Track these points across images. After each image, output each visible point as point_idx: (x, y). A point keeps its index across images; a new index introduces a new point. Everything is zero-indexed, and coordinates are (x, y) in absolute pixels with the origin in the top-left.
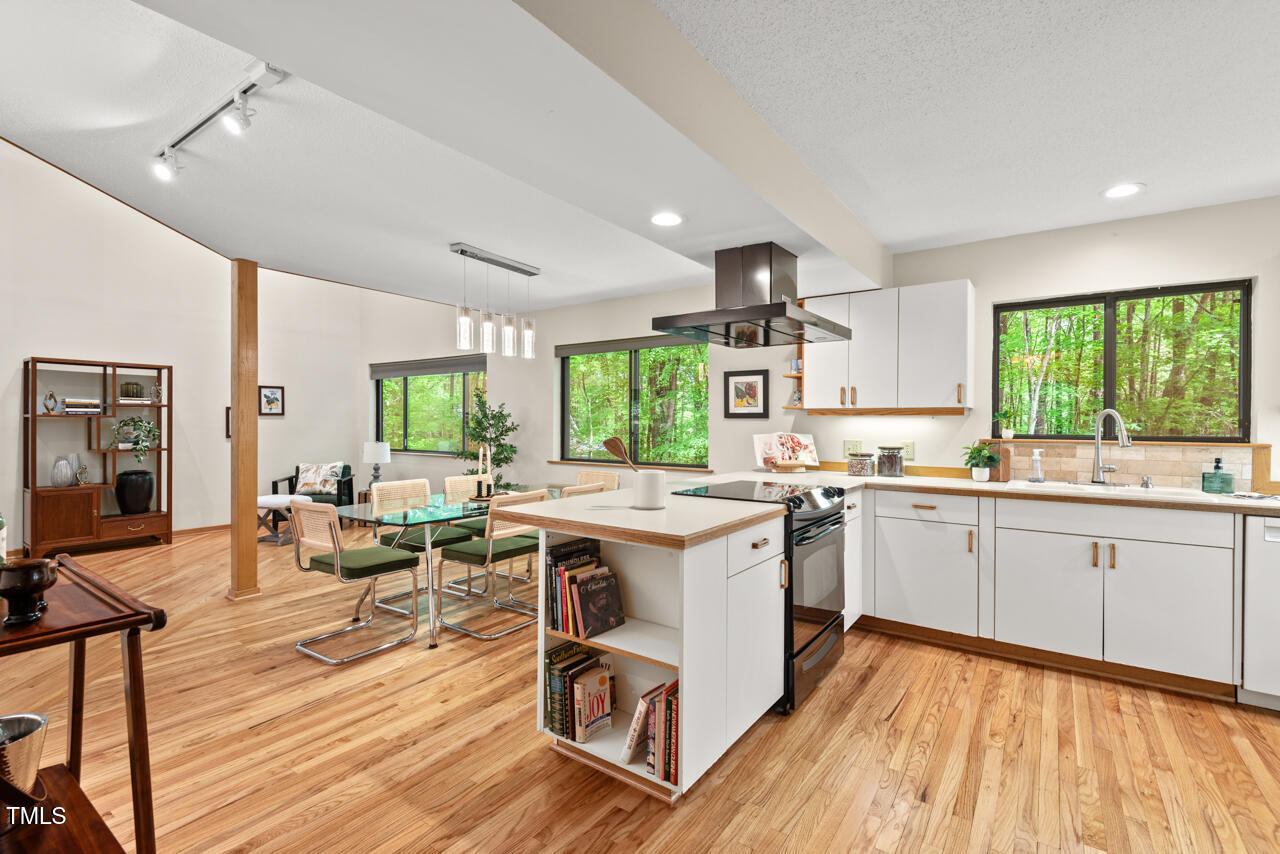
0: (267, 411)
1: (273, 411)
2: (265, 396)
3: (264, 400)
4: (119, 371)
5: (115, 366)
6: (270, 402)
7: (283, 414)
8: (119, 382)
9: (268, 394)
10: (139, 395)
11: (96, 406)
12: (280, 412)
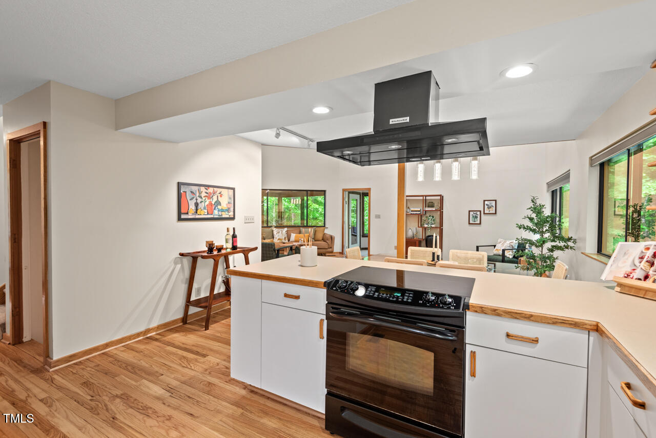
0: (488, 212)
1: (491, 212)
2: (487, 205)
3: (486, 207)
4: (427, 198)
5: (426, 196)
6: (489, 208)
7: (496, 213)
8: (428, 202)
9: (489, 204)
10: (433, 206)
11: (419, 211)
12: (494, 212)
